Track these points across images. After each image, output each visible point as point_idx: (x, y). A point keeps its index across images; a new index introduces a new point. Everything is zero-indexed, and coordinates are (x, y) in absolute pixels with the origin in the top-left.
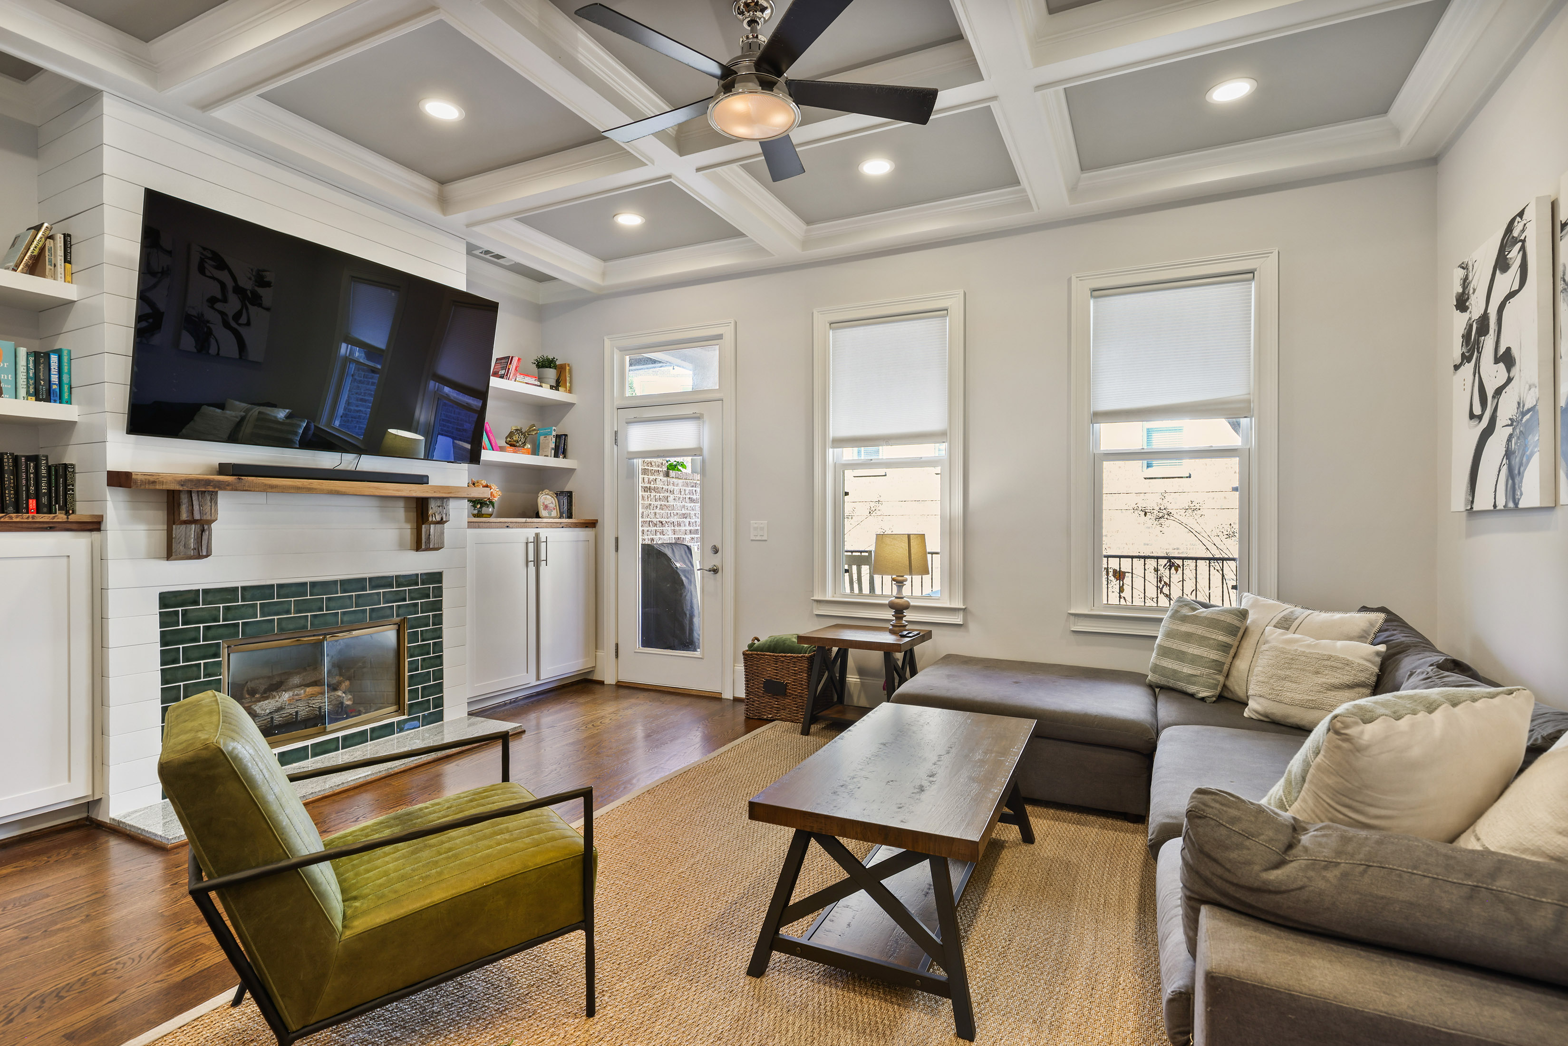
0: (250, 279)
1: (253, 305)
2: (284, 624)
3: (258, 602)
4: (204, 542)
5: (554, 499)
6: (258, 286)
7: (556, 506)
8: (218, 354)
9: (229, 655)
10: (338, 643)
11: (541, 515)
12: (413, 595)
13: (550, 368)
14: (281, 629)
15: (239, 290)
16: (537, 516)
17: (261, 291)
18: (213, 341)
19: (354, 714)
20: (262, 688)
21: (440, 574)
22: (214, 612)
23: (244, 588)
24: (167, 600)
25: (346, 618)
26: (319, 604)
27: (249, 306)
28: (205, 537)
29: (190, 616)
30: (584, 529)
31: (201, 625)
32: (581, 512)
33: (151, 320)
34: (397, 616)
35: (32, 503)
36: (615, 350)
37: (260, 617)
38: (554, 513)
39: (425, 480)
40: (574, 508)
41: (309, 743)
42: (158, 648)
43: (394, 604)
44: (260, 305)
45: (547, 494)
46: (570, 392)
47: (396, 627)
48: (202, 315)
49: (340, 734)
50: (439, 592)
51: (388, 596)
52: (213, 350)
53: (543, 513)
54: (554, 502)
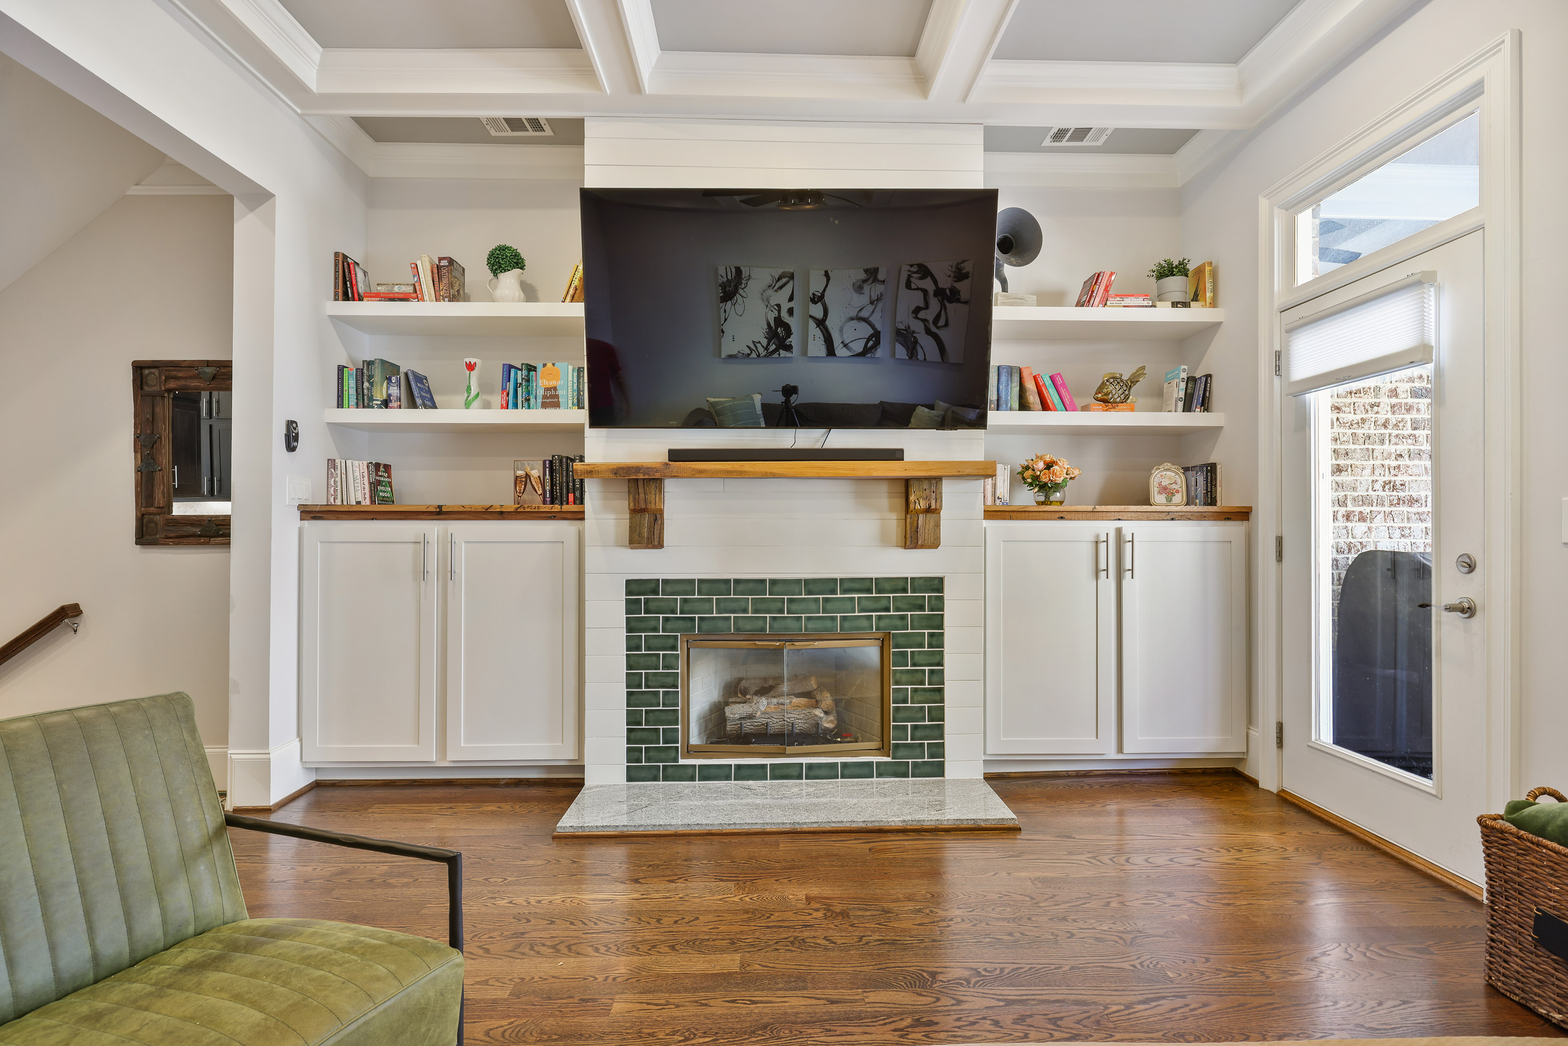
0: (949, 276)
1: (950, 302)
2: (741, 623)
3: (714, 597)
4: (656, 532)
5: (1180, 477)
6: (956, 281)
7: (1181, 487)
8: (925, 359)
9: (688, 649)
10: (801, 652)
11: (1152, 501)
12: (899, 605)
13: (1174, 275)
14: (737, 629)
15: (939, 292)
16: (1147, 502)
17: (959, 285)
18: (919, 349)
19: (849, 739)
20: (754, 689)
21: (941, 580)
22: (672, 604)
23: (701, 581)
24: (634, 587)
25: (811, 625)
26: (779, 605)
27: (947, 304)
28: (657, 527)
29: (652, 606)
30: (1223, 523)
31: (661, 616)
32: (1227, 498)
33: (874, 339)
34: (878, 629)
35: (571, 496)
36: (1276, 208)
37: (716, 613)
38: (1178, 498)
39: (898, 455)
40: (1219, 489)
41: (768, 761)
42: (624, 633)
43: (874, 614)
44: (959, 301)
45: (1168, 470)
46: (1214, 304)
47: (879, 643)
48: (909, 327)
49: (805, 760)
50: (939, 604)
51: (865, 603)
52: (921, 356)
53: (1158, 498)
54: (1179, 480)
